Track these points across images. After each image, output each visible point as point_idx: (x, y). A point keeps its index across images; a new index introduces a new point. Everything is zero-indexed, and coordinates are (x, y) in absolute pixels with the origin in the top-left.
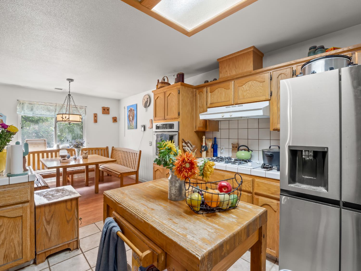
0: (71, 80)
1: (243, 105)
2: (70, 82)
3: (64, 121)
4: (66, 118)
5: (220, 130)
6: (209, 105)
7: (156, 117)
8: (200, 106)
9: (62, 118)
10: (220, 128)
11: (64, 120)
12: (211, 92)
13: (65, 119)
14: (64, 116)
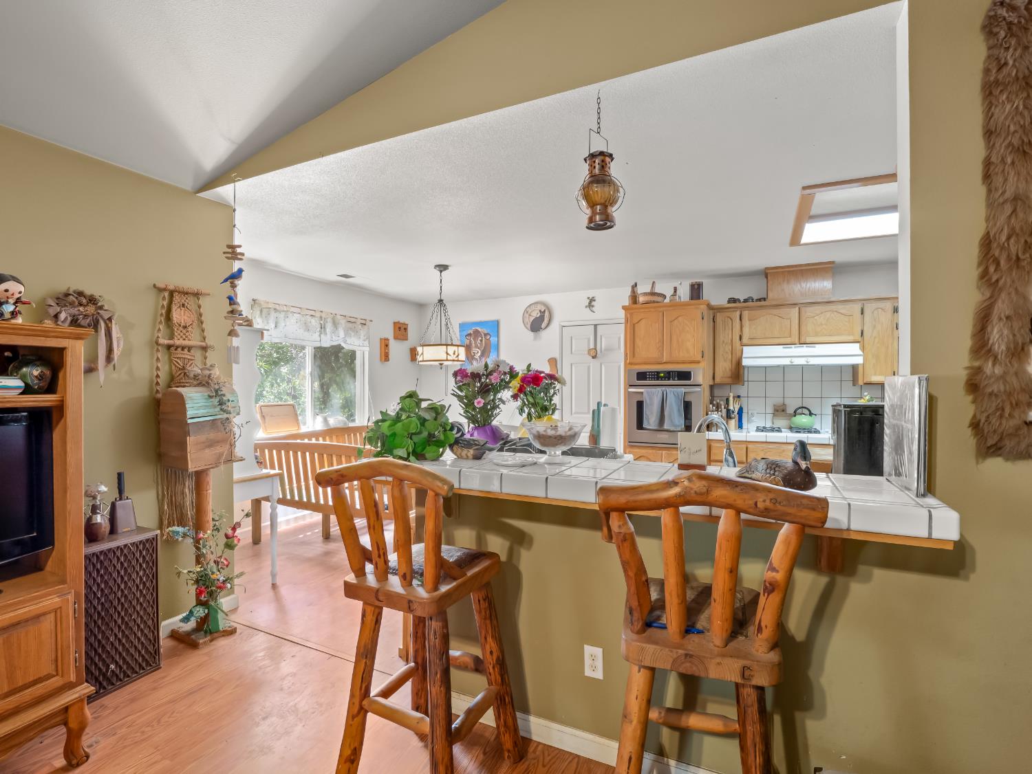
0: (442, 268)
1: (817, 345)
2: (441, 272)
3: (450, 360)
4: (454, 354)
5: (746, 383)
6: (745, 340)
7: (634, 357)
8: (723, 342)
9: (447, 354)
10: (746, 379)
11: (449, 358)
12: (750, 320)
13: (452, 355)
14: (451, 349)
